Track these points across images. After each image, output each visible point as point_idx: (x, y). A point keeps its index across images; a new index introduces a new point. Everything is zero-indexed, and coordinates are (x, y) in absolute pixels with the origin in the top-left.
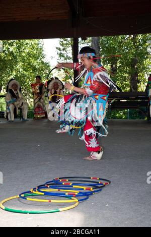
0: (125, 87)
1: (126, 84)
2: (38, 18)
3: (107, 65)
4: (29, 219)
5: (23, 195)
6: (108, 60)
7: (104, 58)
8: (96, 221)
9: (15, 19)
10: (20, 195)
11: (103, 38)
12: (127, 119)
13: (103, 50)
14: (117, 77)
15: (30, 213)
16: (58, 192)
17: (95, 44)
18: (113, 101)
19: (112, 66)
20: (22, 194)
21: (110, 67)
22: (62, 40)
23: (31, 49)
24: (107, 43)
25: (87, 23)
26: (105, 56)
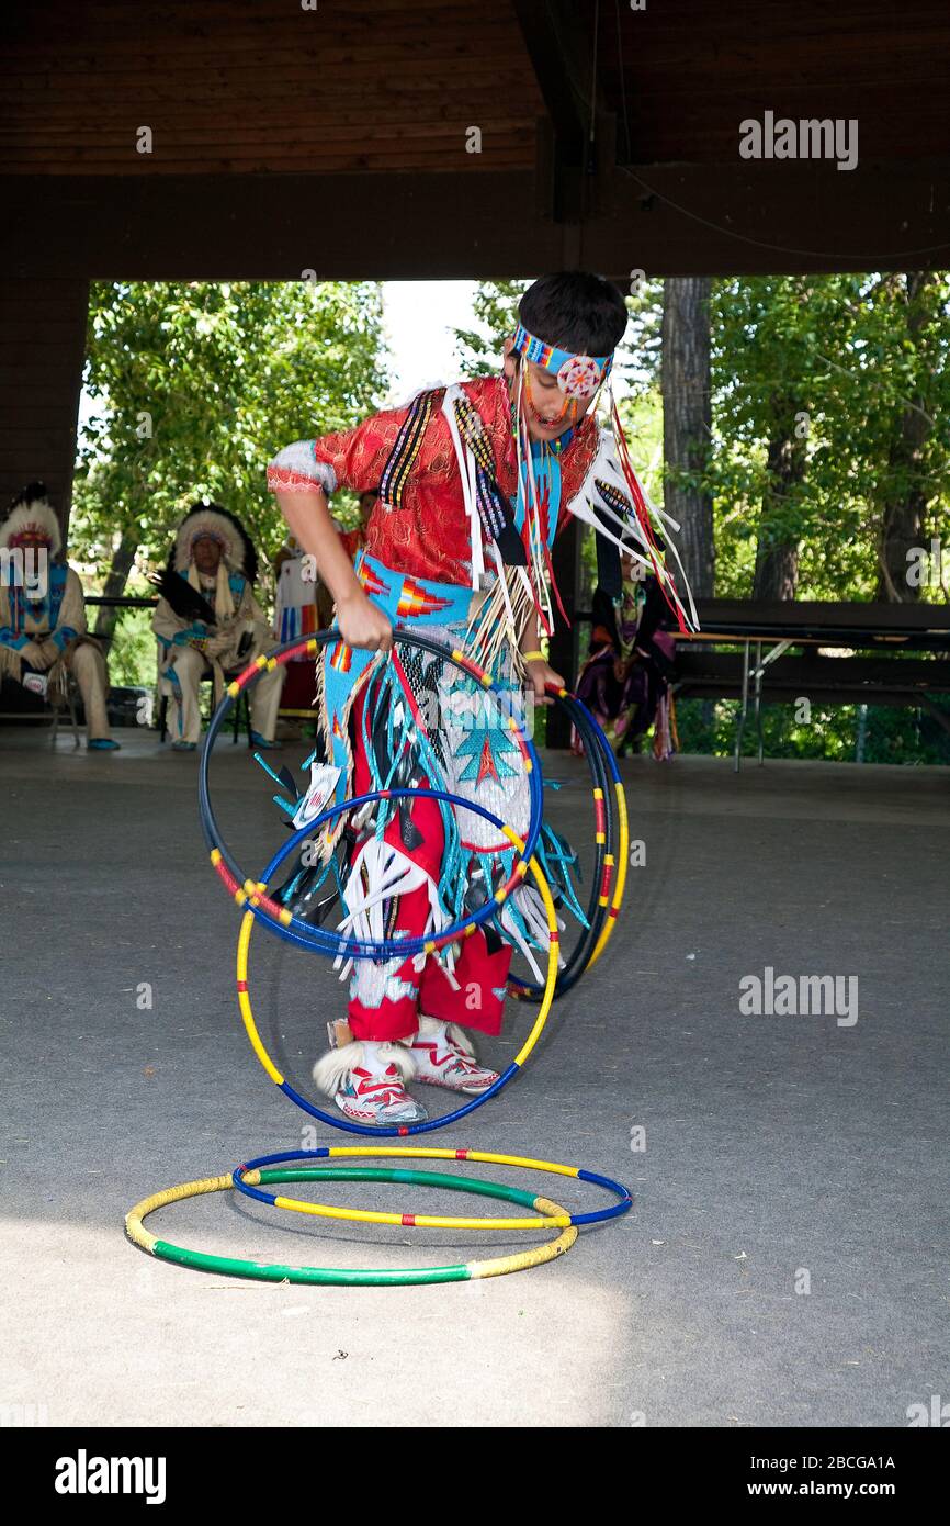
0: (850, 576)
1: (855, 559)
2: (362, 161)
3: (749, 444)
4: (287, 1312)
5: (252, 1177)
6: (752, 411)
7: (729, 404)
8: (677, 1344)
9: (226, 162)
10: (237, 1176)
11: (734, 286)
12: (852, 758)
13: (730, 357)
14: (806, 514)
15: (293, 1281)
16: (456, 1170)
17: (680, 317)
18: (775, 653)
19: (774, 450)
20: (251, 1166)
21: (765, 453)
22: (490, 289)
23: (316, 336)
24: (753, 318)
25: (645, 197)
26: (737, 391)
